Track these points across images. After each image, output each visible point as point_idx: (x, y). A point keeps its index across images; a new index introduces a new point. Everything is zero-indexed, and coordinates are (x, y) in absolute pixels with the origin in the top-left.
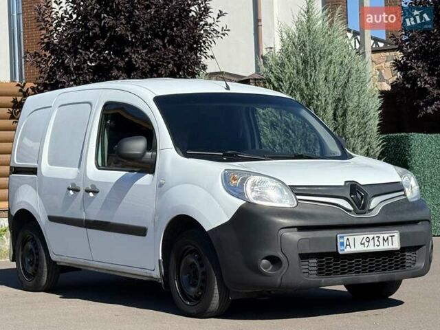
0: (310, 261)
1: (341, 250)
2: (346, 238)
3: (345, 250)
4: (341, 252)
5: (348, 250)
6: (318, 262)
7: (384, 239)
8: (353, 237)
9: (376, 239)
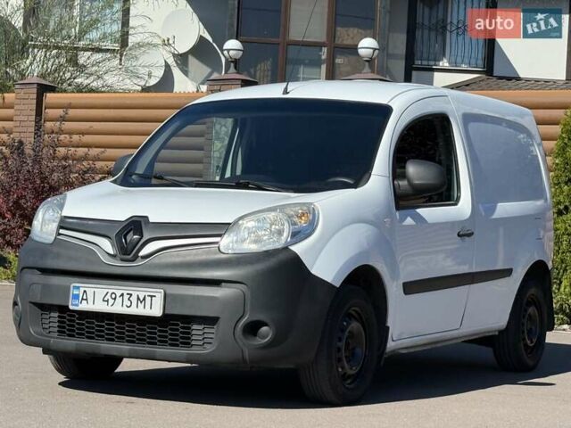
0: (52, 314)
1: (72, 305)
2: (82, 290)
3: (80, 305)
4: (71, 307)
5: (83, 306)
6: (59, 317)
7: (138, 299)
8: (93, 290)
9: (126, 297)
